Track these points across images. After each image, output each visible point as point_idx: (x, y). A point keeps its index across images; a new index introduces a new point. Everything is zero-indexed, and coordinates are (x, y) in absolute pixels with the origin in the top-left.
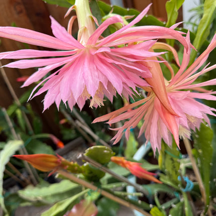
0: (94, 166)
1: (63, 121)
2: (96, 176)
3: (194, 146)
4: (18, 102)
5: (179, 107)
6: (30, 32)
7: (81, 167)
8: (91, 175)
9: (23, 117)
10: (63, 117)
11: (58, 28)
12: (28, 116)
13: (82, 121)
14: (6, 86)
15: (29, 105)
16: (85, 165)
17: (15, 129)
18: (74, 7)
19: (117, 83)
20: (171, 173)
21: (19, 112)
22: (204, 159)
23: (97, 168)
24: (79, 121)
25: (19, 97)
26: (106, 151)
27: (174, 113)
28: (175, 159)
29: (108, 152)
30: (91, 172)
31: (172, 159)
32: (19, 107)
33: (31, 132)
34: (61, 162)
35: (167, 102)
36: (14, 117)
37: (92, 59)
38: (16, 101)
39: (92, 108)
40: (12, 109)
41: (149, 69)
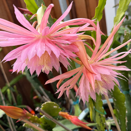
0: (48, 117)
1: (35, 97)
2: (49, 126)
3: (114, 107)
4: (9, 84)
5: (97, 70)
6: (6, 22)
7: (40, 119)
8: (46, 125)
9: (11, 94)
10: (36, 95)
11: (19, 15)
12: (14, 93)
13: (47, 97)
14: (3, 75)
15: (15, 87)
16: (42, 117)
17: (5, 101)
18: (36, 15)
19: (56, 52)
20: (100, 125)
21: (8, 90)
22: (121, 115)
23: (50, 119)
24: (45, 97)
25: (9, 82)
26: (55, 107)
27: (92, 72)
28: (101, 115)
29: (57, 107)
30: (46, 123)
31: (100, 115)
32: (9, 88)
33: (15, 104)
34: (25, 113)
35: (88, 65)
36: (5, 94)
37: (43, 41)
38: (7, 84)
39: (43, 72)
40: (4, 89)
41: (78, 47)
